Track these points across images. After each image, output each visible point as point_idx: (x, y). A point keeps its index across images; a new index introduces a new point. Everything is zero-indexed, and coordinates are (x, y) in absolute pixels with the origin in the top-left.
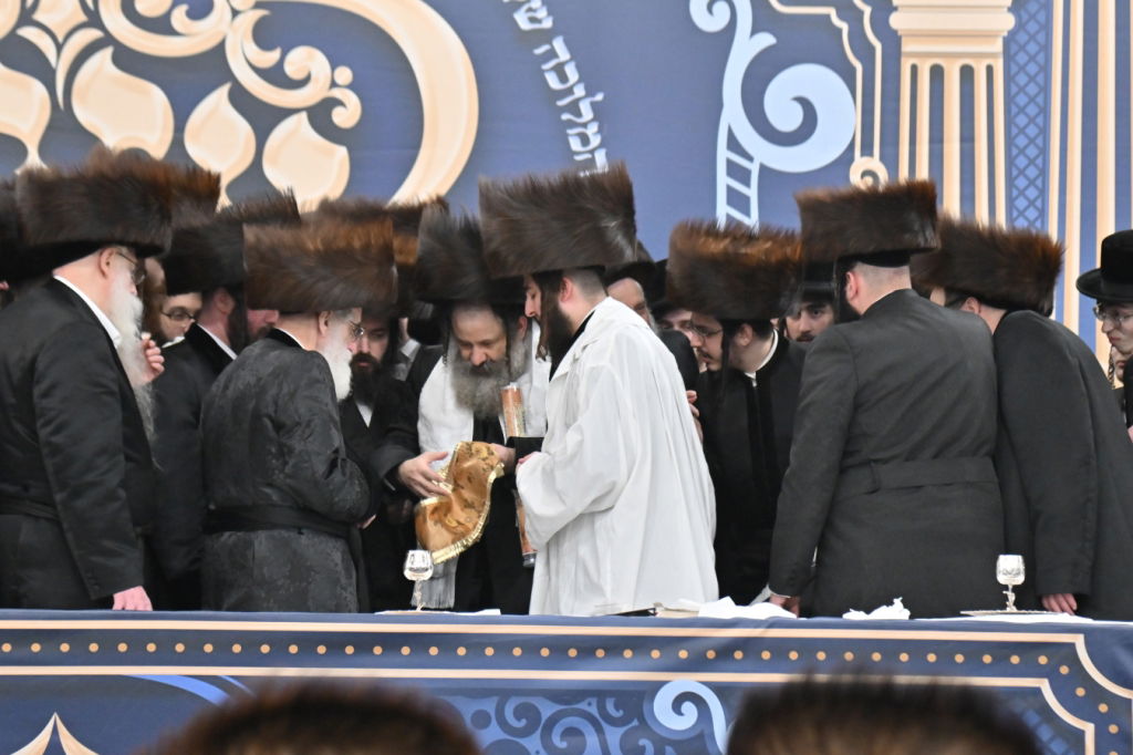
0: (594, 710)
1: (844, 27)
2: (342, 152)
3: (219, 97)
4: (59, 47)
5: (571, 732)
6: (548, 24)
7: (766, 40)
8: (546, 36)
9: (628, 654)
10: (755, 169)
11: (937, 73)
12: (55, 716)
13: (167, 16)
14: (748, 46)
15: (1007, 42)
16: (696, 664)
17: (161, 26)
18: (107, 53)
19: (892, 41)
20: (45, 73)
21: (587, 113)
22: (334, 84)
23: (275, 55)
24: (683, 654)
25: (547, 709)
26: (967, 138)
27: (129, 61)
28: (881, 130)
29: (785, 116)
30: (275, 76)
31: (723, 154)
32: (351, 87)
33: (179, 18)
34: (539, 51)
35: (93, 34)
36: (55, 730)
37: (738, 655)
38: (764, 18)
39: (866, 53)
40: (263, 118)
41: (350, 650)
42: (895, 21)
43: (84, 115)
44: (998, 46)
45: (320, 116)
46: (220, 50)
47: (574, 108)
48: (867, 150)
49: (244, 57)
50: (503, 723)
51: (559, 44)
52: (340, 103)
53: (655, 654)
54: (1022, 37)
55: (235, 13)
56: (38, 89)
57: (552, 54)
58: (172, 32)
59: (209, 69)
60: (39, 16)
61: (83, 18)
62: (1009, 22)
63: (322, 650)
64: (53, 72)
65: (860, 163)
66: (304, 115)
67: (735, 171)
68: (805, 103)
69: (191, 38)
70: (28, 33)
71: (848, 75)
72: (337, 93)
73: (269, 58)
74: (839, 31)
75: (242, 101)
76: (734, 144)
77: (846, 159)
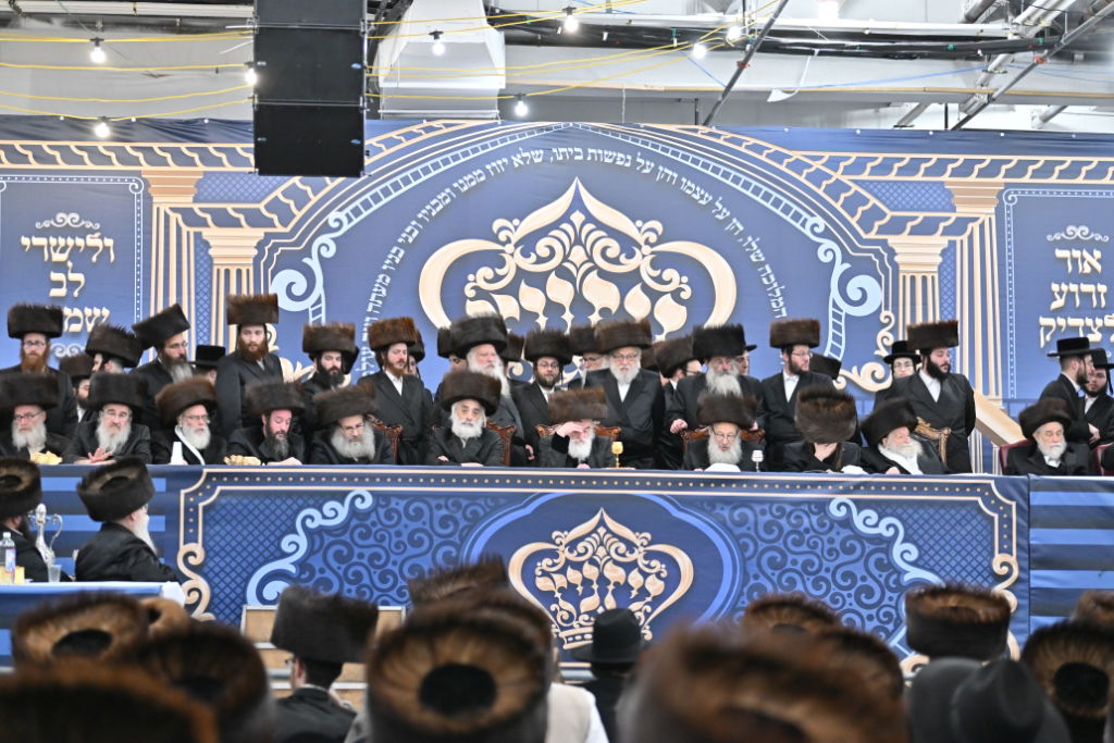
0: (806, 509)
1: (877, 261)
2: (684, 309)
3: (637, 289)
4: (578, 271)
5: (798, 517)
6: (763, 259)
7: (847, 266)
8: (762, 264)
9: (819, 487)
10: (843, 315)
11: (913, 279)
12: (602, 510)
13: (618, 258)
14: (840, 268)
15: (940, 266)
16: (846, 491)
17: (616, 261)
18: (596, 272)
19: (896, 266)
20: (572, 279)
21: (778, 293)
22: (681, 283)
23: (659, 272)
24: (841, 488)
25: (788, 508)
26: (925, 304)
27: (603, 275)
28: (891, 300)
29: (855, 295)
30: (659, 280)
31: (831, 309)
32: (687, 284)
33: (623, 259)
34: (760, 269)
35: (590, 265)
36: (602, 515)
37: (862, 488)
38: (846, 258)
39: (885, 271)
40: (654, 296)
41: (713, 485)
42: (897, 259)
43: (587, 295)
44: (936, 269)
45: (676, 295)
46: (638, 269)
47: (773, 291)
48: (887, 308)
49: (647, 273)
50: (771, 514)
51: (767, 267)
52: (683, 290)
53: (830, 487)
54: (945, 265)
55: (644, 256)
56: (570, 286)
57: (765, 271)
58: (620, 264)
59: (633, 278)
60: (570, 258)
61: (586, 258)
62: (940, 260)
63: (702, 485)
64: (575, 279)
65: (884, 313)
66: (669, 295)
67: (837, 316)
68: (861, 289)
69: (628, 266)
70: (566, 265)
71: (879, 279)
72: (682, 286)
73: (656, 273)
74: (875, 262)
75: (646, 289)
76: (835, 305)
77: (878, 311)
